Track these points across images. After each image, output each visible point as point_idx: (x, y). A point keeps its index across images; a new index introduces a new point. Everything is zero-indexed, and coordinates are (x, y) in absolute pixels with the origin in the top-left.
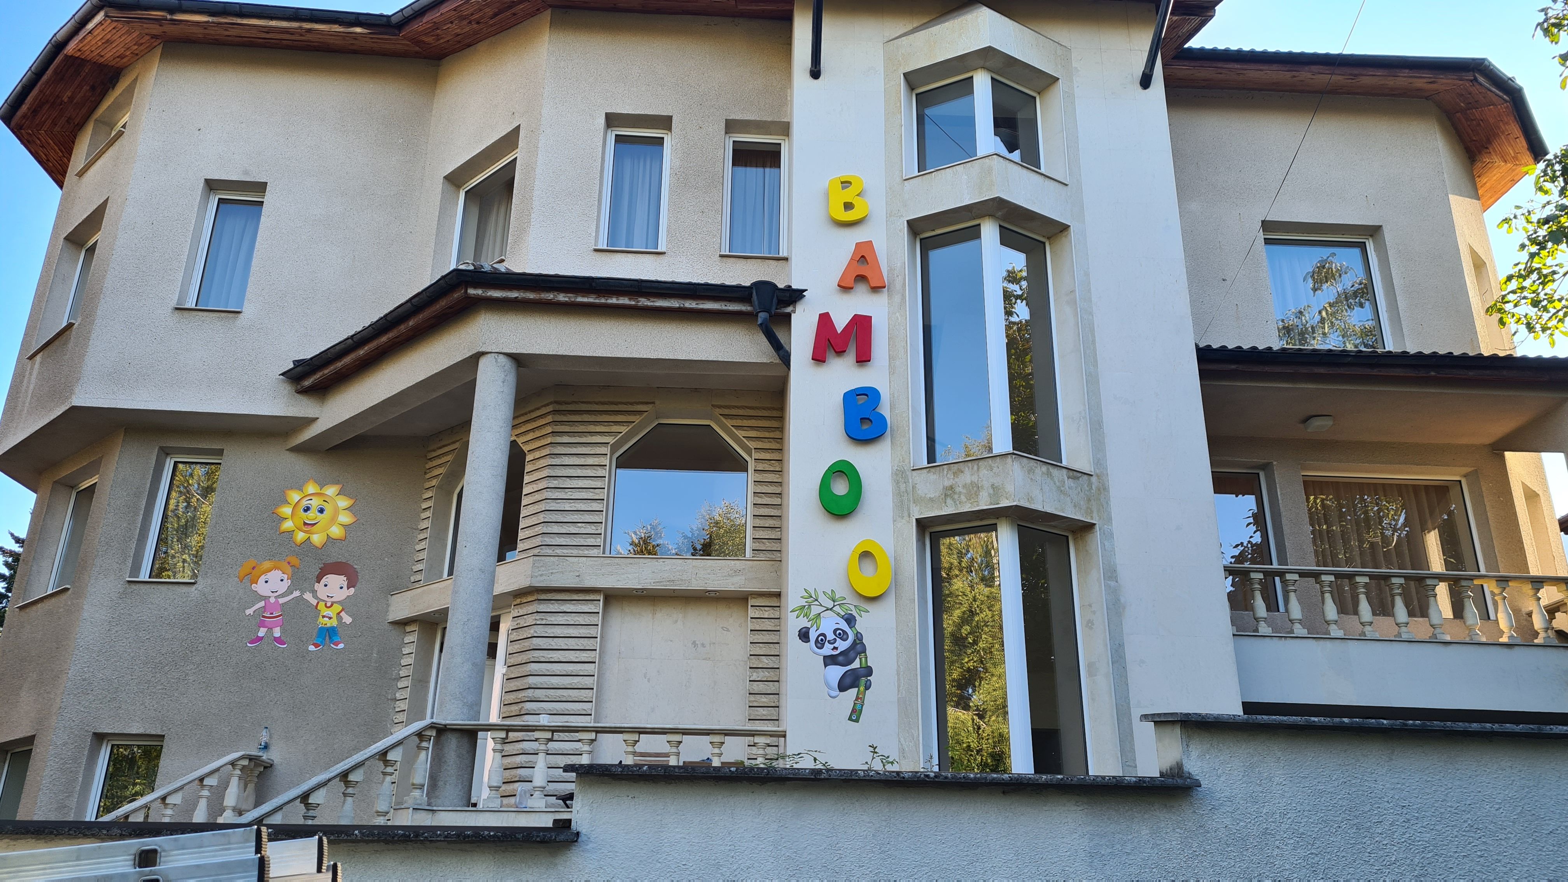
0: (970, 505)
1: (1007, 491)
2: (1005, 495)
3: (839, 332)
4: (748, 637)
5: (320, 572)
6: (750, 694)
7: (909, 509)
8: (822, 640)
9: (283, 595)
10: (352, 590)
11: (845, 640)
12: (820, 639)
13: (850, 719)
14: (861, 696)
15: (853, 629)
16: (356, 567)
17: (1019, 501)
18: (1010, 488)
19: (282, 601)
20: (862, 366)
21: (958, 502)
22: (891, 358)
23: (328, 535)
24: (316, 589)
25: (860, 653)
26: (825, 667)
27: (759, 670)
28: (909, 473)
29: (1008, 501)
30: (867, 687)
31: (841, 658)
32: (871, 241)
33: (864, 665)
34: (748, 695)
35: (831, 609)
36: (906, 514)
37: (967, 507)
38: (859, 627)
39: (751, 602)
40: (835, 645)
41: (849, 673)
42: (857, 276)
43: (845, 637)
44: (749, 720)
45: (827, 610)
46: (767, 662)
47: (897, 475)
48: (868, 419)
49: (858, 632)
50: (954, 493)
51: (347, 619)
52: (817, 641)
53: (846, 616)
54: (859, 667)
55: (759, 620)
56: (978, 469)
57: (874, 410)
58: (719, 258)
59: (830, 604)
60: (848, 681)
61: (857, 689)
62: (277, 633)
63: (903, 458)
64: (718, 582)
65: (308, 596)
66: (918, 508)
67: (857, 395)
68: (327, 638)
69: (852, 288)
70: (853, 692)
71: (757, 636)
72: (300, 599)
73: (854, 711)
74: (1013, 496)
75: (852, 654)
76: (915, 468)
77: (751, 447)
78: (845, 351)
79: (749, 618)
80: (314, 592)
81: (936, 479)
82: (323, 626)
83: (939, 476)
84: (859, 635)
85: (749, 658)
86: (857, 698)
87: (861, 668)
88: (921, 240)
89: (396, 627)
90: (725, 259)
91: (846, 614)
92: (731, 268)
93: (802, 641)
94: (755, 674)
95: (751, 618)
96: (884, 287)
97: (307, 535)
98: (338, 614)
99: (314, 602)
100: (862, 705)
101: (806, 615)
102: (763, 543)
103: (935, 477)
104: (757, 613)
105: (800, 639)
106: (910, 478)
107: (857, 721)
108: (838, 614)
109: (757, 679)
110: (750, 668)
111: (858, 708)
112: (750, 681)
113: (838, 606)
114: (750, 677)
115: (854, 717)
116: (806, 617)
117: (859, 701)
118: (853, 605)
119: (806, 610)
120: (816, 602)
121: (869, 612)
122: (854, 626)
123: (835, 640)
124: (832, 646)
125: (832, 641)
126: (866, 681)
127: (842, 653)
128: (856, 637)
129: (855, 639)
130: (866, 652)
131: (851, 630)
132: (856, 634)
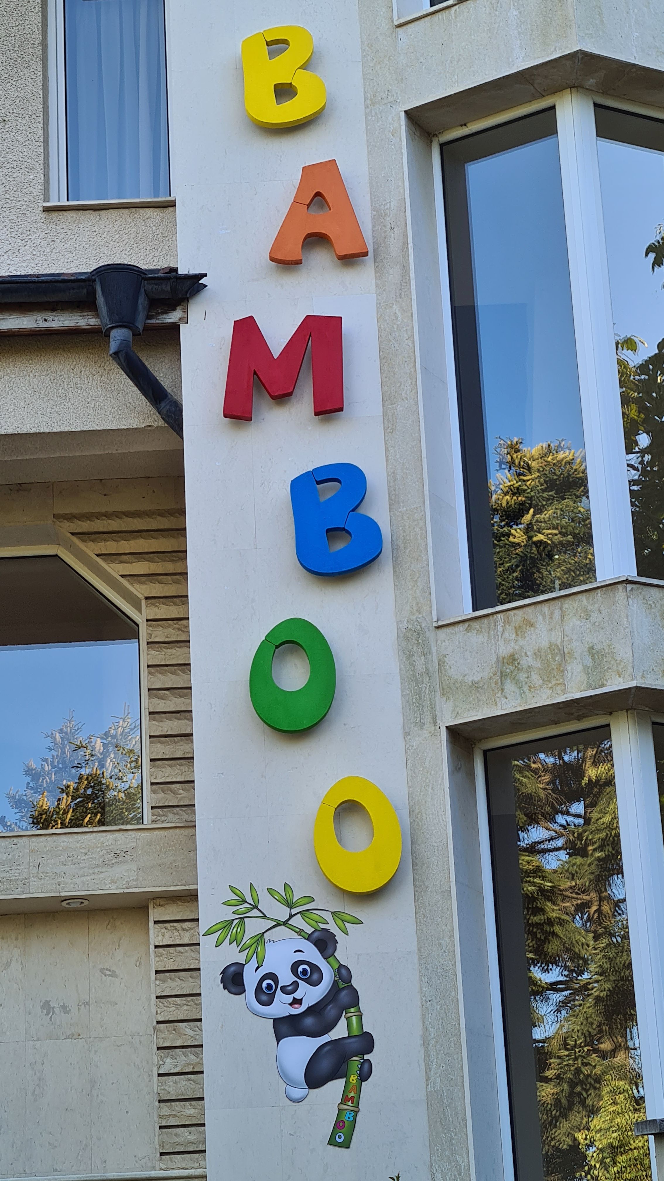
0: (549, 692)
1: (619, 659)
2: (615, 668)
3: (276, 355)
4: (153, 985)
6: (160, 1101)
7: (433, 708)
8: (269, 986)
11: (315, 984)
12: (264, 985)
13: (332, 1142)
14: (352, 1094)
15: (331, 959)
17: (643, 676)
18: (624, 652)
20: (327, 420)
21: (526, 688)
22: (388, 399)
25: (347, 1008)
26: (278, 1042)
27: (178, 1050)
28: (431, 635)
29: (621, 679)
30: (365, 1074)
31: (309, 1021)
32: (335, 160)
34: (157, 1103)
35: (285, 923)
36: (428, 718)
37: (545, 696)
38: (342, 955)
39: (155, 914)
40: (298, 995)
41: (327, 1048)
42: (309, 236)
43: (315, 977)
44: (162, 1154)
45: (278, 925)
46: (192, 1033)
47: (407, 639)
48: (343, 529)
49: (341, 966)
50: (519, 669)
52: (259, 989)
53: (316, 934)
54: (346, 1035)
55: (171, 950)
56: (562, 617)
57: (353, 510)
58: (43, 215)
59: (283, 913)
60: (326, 1065)
61: (344, 1080)
63: (417, 604)
64: (85, 879)
66: (451, 703)
67: (318, 483)
69: (299, 262)
70: (336, 1087)
71: (170, 983)
73: (339, 1125)
74: (630, 670)
75: (331, 1011)
76: (440, 623)
77: (140, 596)
78: (290, 394)
79: (152, 947)
81: (483, 643)
83: (489, 637)
84: (344, 971)
85: (155, 1029)
86: (345, 1099)
87: (349, 1037)
88: (442, 146)
90: (54, 215)
91: (316, 930)
92: (69, 232)
93: (230, 992)
94: (168, 1060)
95: (156, 947)
96: (366, 254)
100: (356, 1113)
101: (235, 940)
102: (173, 791)
103: (481, 638)
104: (167, 935)
105: (225, 987)
106: (433, 644)
107: (346, 1145)
108: (300, 932)
109: (172, 1071)
110: (159, 1048)
111: (347, 1117)
112: (159, 1075)
113: (299, 915)
114: (159, 1068)
115: (340, 1137)
116: (235, 942)
117: (350, 1103)
118: (328, 912)
119: (235, 929)
120: (255, 910)
121: (363, 923)
122: (333, 955)
123: (296, 985)
124: (289, 998)
125: (290, 988)
126: (361, 1064)
127: (310, 1010)
128: (338, 976)
129: (336, 979)
130: (358, 1004)
131: (327, 962)
132: (338, 968)
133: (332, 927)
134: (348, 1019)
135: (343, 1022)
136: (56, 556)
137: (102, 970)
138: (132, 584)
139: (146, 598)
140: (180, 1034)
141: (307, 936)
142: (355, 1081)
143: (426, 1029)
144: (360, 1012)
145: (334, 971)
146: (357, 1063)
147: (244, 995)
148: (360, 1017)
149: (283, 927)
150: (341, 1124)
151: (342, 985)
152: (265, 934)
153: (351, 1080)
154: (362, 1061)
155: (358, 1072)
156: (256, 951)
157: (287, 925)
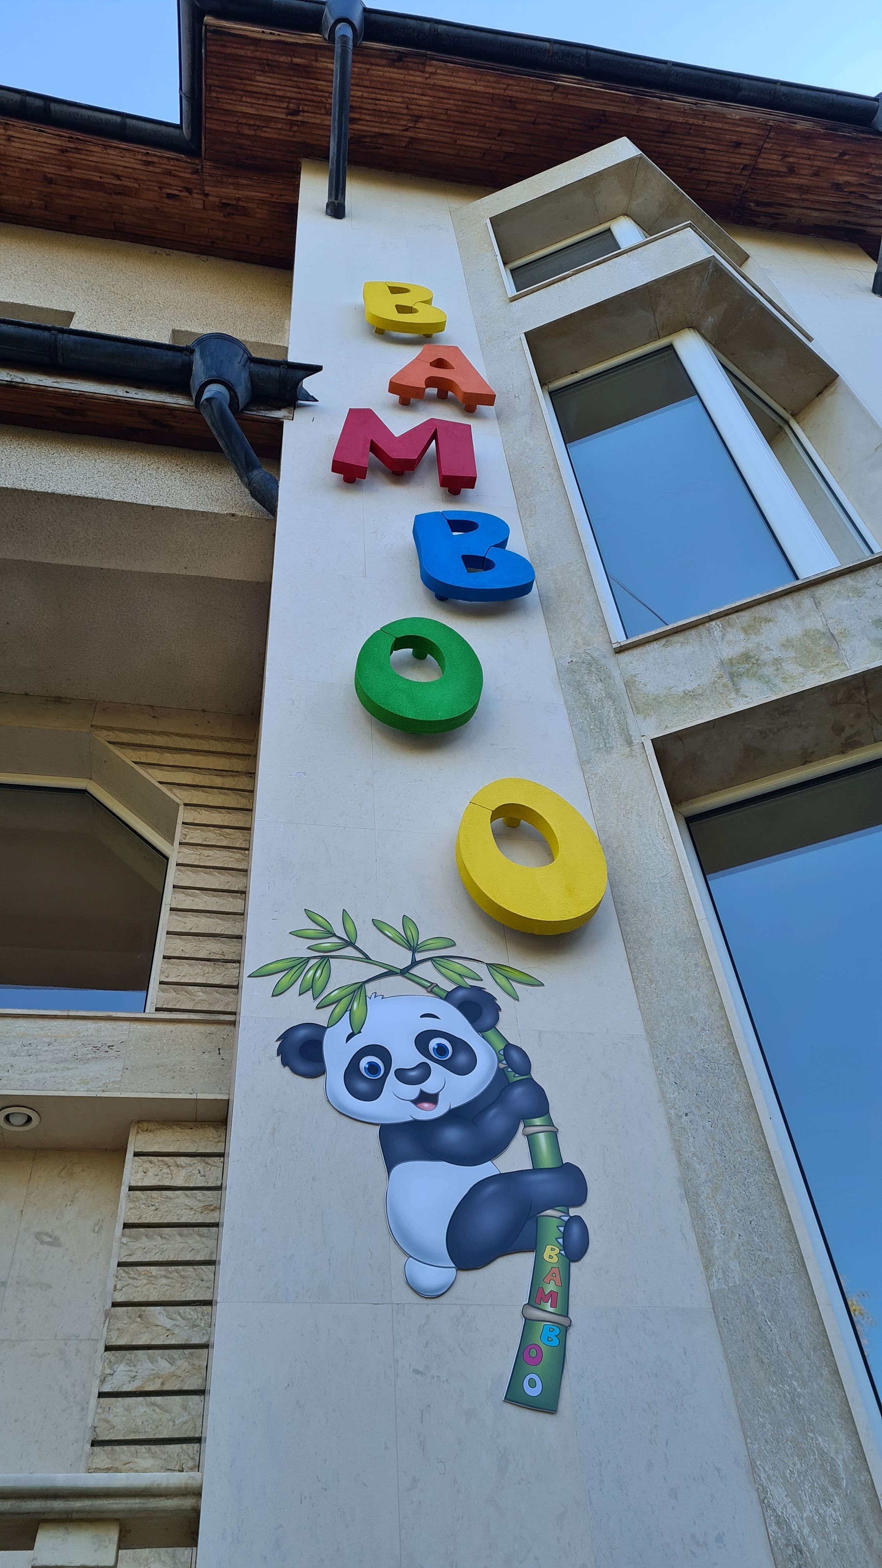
3: (397, 436)
4: (116, 1246)
6: (94, 1443)
7: (624, 729)
8: (373, 1068)
11: (465, 1070)
12: (364, 1063)
13: (516, 1397)
14: (550, 1287)
15: (490, 1034)
21: (778, 679)
25: (526, 1117)
26: (389, 1169)
27: (140, 1353)
28: (608, 659)
30: (575, 1248)
31: (452, 1135)
32: (456, 347)
33: (547, 1160)
34: (89, 1446)
35: (404, 972)
36: (619, 738)
38: (510, 1029)
39: (137, 1142)
40: (429, 1086)
41: (491, 1189)
43: (462, 1059)
45: (391, 972)
46: (168, 1323)
47: (573, 673)
49: (508, 1046)
50: (758, 663)
52: (352, 1072)
53: (461, 993)
54: (529, 1166)
55: (155, 1194)
57: (496, 547)
59: (400, 957)
60: (490, 1221)
63: (584, 637)
64: (40, 1076)
66: (653, 719)
70: (515, 1270)
71: (144, 1242)
73: (527, 1357)
75: (495, 1121)
76: (624, 646)
77: (178, 800)
79: (124, 1189)
81: (693, 653)
83: (701, 645)
84: (515, 1055)
85: (107, 1315)
86: (536, 1297)
87: (535, 1170)
91: (460, 987)
93: (295, 1071)
94: (121, 1368)
95: (131, 1189)
96: (491, 402)
100: (565, 1329)
101: (309, 988)
103: (688, 649)
104: (150, 1173)
105: (285, 1063)
106: (613, 669)
107: (548, 1404)
108: (432, 988)
110: (108, 1348)
111: (544, 1339)
112: (101, 1395)
113: (429, 963)
114: (103, 1381)
115: (532, 1384)
116: (310, 992)
117: (548, 1306)
118: (480, 964)
119: (311, 973)
120: (350, 949)
121: (543, 985)
122: (493, 1026)
123: (424, 1072)
124: (413, 1091)
125: (413, 1073)
126: (564, 1224)
127: (454, 1116)
128: (504, 1062)
129: (502, 1066)
130: (548, 1112)
131: (483, 1037)
132: (504, 1049)
133: (489, 986)
134: (531, 1139)
135: (519, 1144)
136: (85, 791)
137: (38, 1236)
138: (171, 791)
139: (186, 805)
140: (148, 1325)
141: (444, 995)
142: (555, 1259)
143: (685, 1165)
144: (554, 1126)
145: (498, 1053)
146: (556, 1222)
147: (321, 1079)
148: (554, 1135)
149: (399, 978)
150: (533, 1353)
151: (514, 1077)
152: (367, 986)
153: (546, 1256)
154: (566, 1218)
155: (561, 1241)
156: (349, 1008)
157: (407, 975)
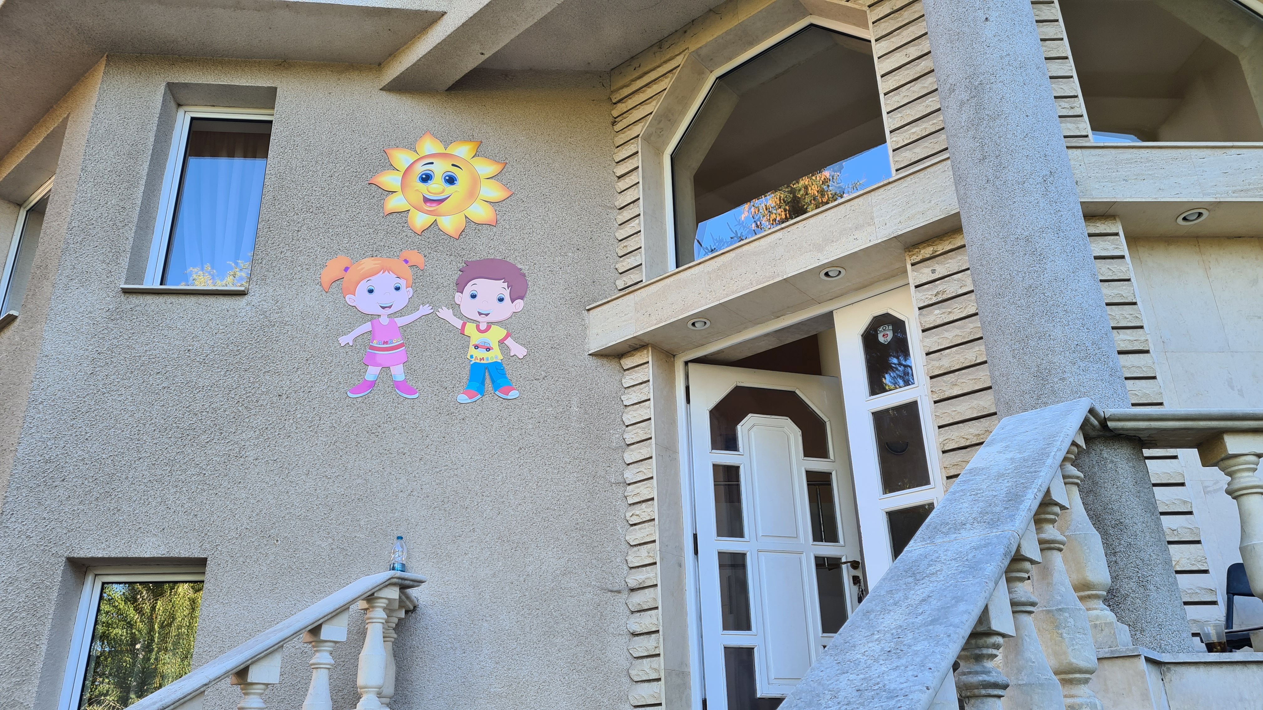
5: (460, 276)
9: (400, 313)
10: (519, 304)
16: (520, 266)
19: (401, 321)
23: (466, 217)
24: (458, 302)
51: (519, 351)
62: (398, 373)
65: (446, 313)
68: (488, 381)
72: (432, 319)
80: (455, 307)
82: (478, 361)
89: (605, 361)
97: (431, 219)
98: (501, 342)
99: (458, 323)
